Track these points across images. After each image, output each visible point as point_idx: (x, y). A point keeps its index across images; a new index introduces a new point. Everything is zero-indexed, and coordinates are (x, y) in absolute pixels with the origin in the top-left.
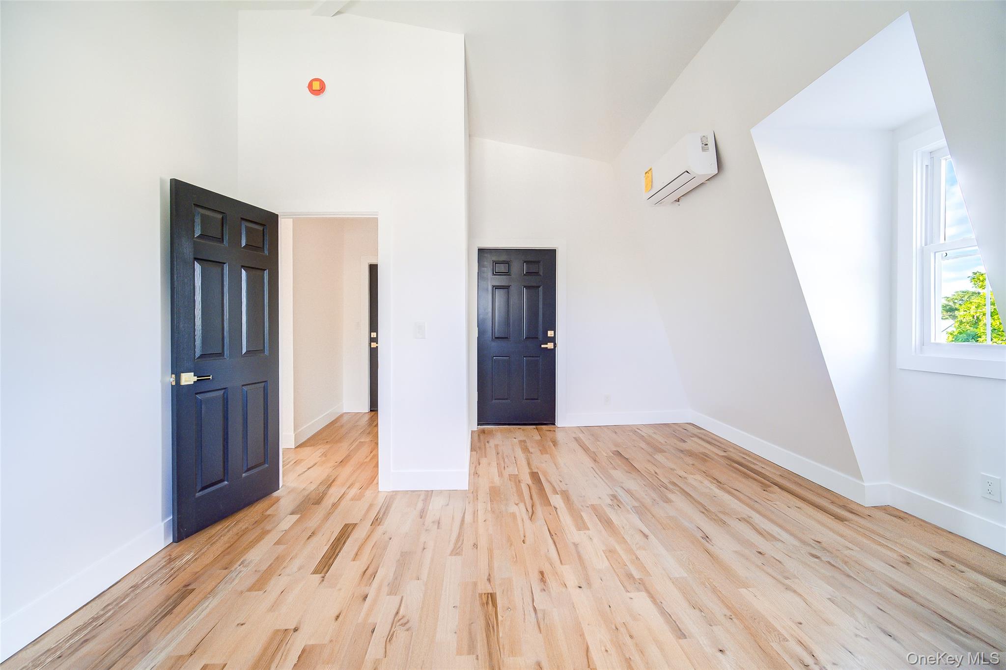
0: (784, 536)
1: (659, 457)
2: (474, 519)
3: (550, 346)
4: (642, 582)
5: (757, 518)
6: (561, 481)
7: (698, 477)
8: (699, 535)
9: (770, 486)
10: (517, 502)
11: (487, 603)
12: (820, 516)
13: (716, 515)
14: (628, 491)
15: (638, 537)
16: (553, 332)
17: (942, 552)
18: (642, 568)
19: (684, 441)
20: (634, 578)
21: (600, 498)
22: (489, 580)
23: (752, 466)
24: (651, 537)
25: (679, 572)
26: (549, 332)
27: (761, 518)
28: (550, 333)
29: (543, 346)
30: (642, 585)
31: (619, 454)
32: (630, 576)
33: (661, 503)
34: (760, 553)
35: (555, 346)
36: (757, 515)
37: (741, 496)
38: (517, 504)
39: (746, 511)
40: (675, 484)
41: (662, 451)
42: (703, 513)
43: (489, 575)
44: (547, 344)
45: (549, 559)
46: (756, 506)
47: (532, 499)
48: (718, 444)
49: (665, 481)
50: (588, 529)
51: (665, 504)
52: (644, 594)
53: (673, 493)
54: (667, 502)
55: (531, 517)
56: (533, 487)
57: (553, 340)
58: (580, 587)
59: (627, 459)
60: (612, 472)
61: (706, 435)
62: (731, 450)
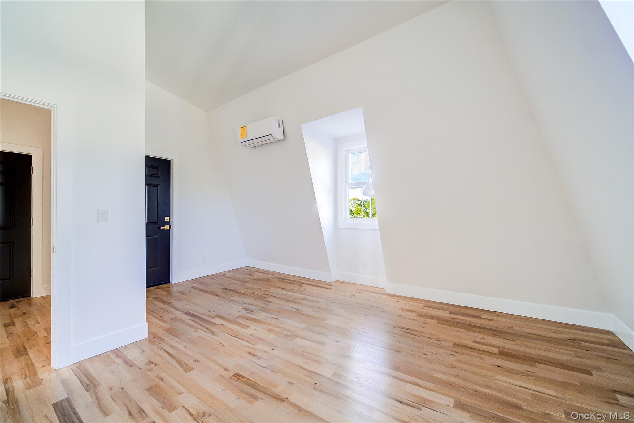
0: (321, 300)
1: (248, 285)
2: (177, 350)
3: (166, 227)
4: (293, 335)
5: (307, 297)
6: (209, 311)
7: (273, 289)
8: (295, 310)
9: (301, 285)
10: (195, 330)
11: (239, 379)
12: (323, 289)
13: (294, 301)
14: (249, 304)
15: (275, 321)
16: (169, 217)
17: (357, 289)
18: (288, 330)
19: (253, 275)
20: (289, 335)
21: (239, 312)
22: (226, 370)
23: (288, 278)
24: (279, 318)
25: (302, 326)
26: (165, 217)
27: (308, 297)
28: (167, 219)
29: (162, 228)
30: (294, 336)
31: (225, 289)
32: (287, 335)
33: (269, 304)
34: (319, 308)
35: (170, 228)
36: (307, 296)
37: (295, 291)
38: (196, 332)
39: (302, 296)
40: (265, 294)
41: (247, 282)
42: (288, 302)
43: (224, 368)
44: (164, 226)
45: (246, 346)
46: (303, 293)
47: (202, 326)
48: (268, 273)
49: (262, 295)
50: (250, 327)
51: (271, 304)
52: (298, 339)
53: (269, 298)
54: (270, 303)
55: (213, 333)
56: (195, 319)
57: (168, 223)
58: (273, 349)
59: (233, 290)
60: (232, 298)
61: (259, 270)
62: (275, 274)
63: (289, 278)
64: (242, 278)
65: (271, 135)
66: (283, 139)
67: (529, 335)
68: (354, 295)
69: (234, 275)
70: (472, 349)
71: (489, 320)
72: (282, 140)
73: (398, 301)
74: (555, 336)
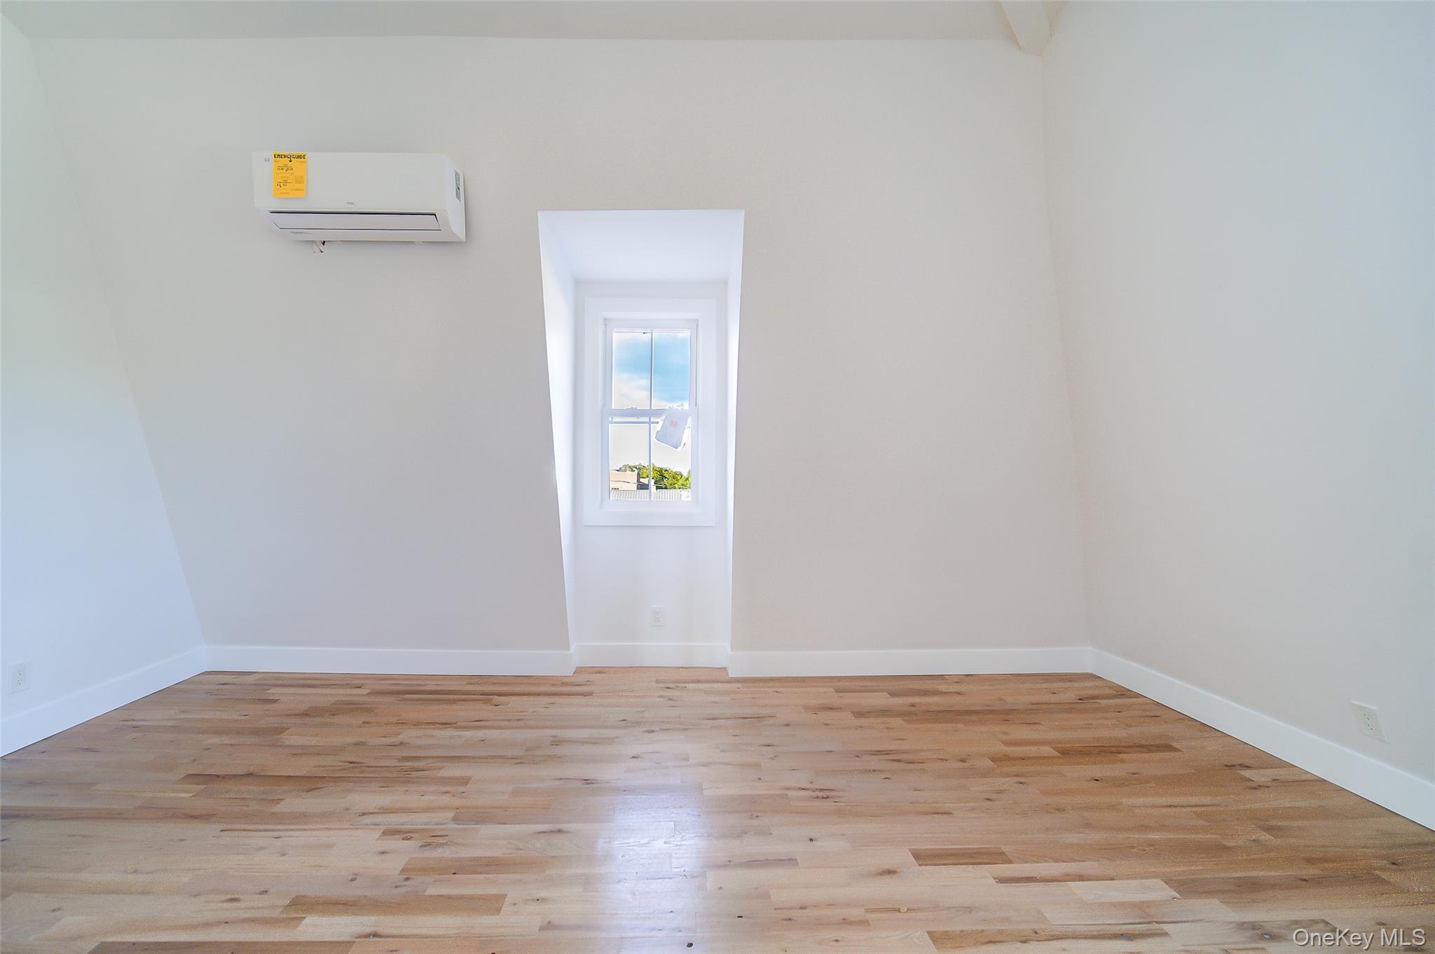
1: (292, 740)
7: (413, 734)
9: (489, 700)
12: (571, 700)
14: (391, 812)
19: (271, 702)
21: (385, 852)
33: (468, 790)
39: (541, 734)
41: (277, 732)
46: (528, 724)
49: (393, 764)
51: (473, 787)
54: (467, 786)
59: (250, 775)
60: (279, 808)
61: (277, 679)
62: (362, 682)
63: (426, 685)
64: (236, 717)
65: (435, 215)
66: (464, 240)
67: (1034, 707)
68: (670, 699)
69: (183, 716)
70: (1023, 759)
71: (959, 693)
72: (460, 243)
73: (777, 692)
74: (1053, 698)
